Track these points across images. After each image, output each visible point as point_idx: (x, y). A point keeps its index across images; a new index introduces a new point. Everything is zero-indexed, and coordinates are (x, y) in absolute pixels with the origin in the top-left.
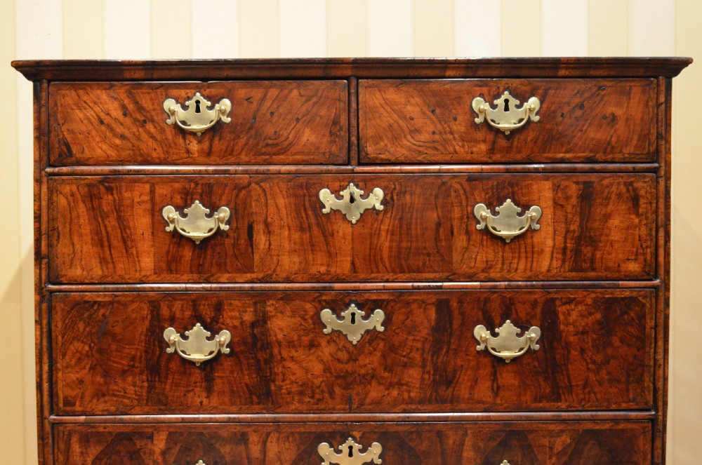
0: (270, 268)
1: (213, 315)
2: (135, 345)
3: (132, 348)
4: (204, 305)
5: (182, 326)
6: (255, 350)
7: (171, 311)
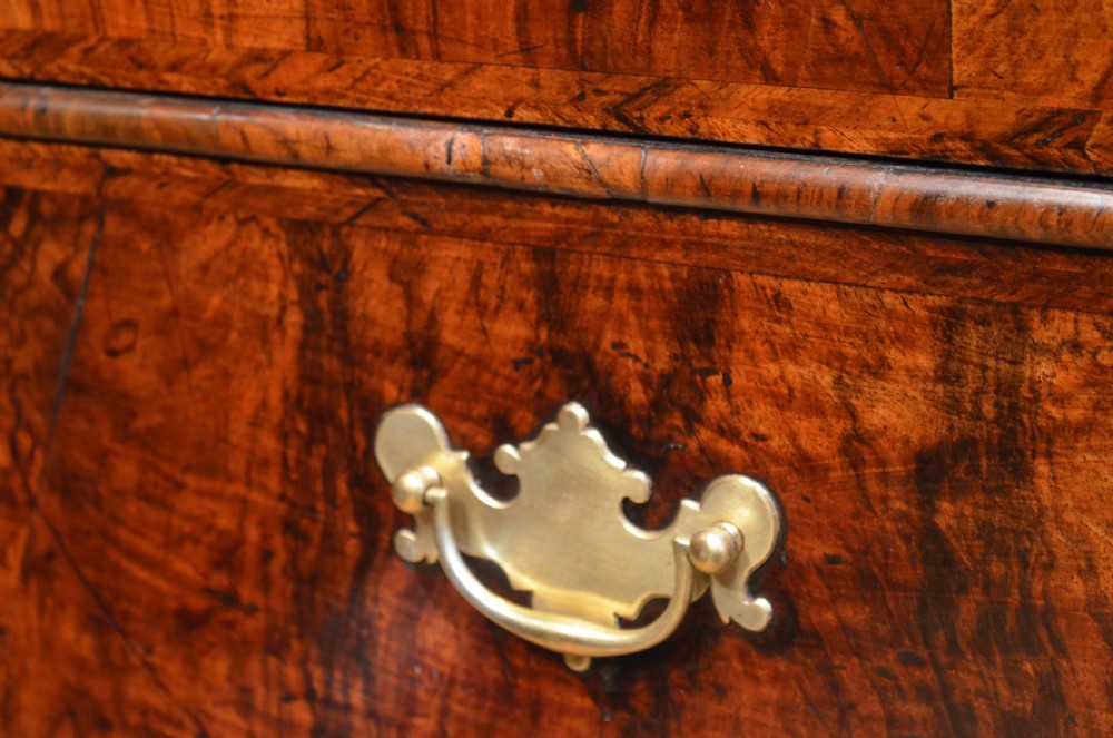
0: (1072, 70)
1: (662, 364)
2: (230, 479)
3: (216, 496)
4: (608, 290)
5: (479, 410)
6: (940, 637)
7: (411, 299)
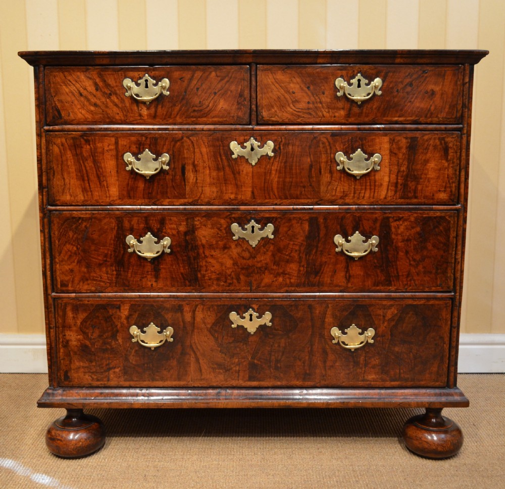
0: (197, 196)
1: (159, 227)
2: (107, 247)
3: (105, 249)
4: (153, 220)
5: (138, 234)
6: (187, 250)
7: (130, 224)
